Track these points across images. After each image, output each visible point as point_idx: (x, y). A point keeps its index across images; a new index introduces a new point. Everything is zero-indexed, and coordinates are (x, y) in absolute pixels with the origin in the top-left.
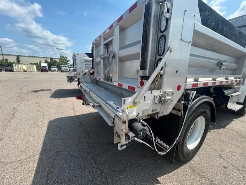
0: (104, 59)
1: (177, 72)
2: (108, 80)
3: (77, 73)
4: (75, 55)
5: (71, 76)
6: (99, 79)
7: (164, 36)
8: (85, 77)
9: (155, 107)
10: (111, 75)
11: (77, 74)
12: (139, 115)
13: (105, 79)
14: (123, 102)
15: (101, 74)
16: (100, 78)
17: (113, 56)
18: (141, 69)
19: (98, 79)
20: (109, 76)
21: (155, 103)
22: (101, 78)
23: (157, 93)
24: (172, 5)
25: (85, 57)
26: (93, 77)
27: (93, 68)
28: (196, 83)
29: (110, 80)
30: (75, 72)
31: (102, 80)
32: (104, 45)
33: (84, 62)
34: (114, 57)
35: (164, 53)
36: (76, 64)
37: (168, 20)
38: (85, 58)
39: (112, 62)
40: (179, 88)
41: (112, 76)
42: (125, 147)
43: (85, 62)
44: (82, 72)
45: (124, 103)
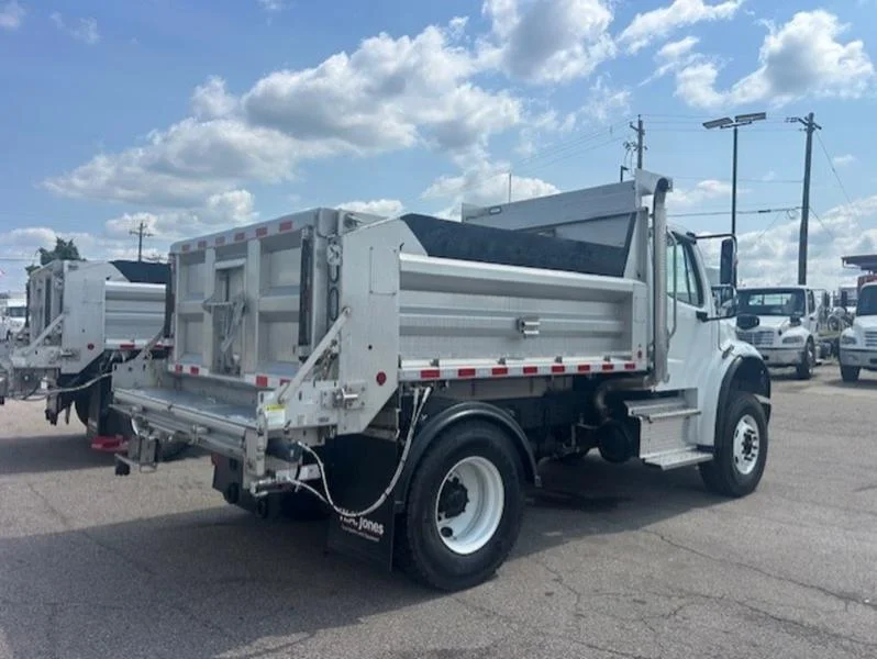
0: (216, 311)
1: (370, 347)
2: (227, 371)
3: (62, 353)
4: (62, 272)
5: (32, 365)
6: (195, 370)
7: (334, 288)
8: (132, 366)
9: (324, 414)
10: (236, 357)
11: (60, 357)
12: (291, 426)
13: (216, 370)
14: (259, 399)
15: (201, 354)
16: (195, 366)
17: (244, 308)
18: (301, 344)
19: (187, 370)
20: (232, 360)
21: (324, 407)
22: (203, 366)
23: (327, 386)
24: (342, 247)
25: (108, 279)
26: (166, 367)
27: (167, 333)
28: (434, 368)
29: (234, 372)
30: (55, 349)
31: (204, 372)
32: (218, 271)
33: (104, 301)
34: (245, 310)
35: (337, 317)
36: (61, 310)
37: (338, 268)
38: (107, 283)
39: (240, 322)
40: (381, 379)
41: (240, 360)
42: (264, 493)
43: (107, 298)
44: (91, 347)
45: (262, 400)
